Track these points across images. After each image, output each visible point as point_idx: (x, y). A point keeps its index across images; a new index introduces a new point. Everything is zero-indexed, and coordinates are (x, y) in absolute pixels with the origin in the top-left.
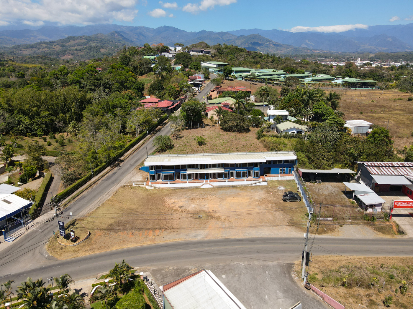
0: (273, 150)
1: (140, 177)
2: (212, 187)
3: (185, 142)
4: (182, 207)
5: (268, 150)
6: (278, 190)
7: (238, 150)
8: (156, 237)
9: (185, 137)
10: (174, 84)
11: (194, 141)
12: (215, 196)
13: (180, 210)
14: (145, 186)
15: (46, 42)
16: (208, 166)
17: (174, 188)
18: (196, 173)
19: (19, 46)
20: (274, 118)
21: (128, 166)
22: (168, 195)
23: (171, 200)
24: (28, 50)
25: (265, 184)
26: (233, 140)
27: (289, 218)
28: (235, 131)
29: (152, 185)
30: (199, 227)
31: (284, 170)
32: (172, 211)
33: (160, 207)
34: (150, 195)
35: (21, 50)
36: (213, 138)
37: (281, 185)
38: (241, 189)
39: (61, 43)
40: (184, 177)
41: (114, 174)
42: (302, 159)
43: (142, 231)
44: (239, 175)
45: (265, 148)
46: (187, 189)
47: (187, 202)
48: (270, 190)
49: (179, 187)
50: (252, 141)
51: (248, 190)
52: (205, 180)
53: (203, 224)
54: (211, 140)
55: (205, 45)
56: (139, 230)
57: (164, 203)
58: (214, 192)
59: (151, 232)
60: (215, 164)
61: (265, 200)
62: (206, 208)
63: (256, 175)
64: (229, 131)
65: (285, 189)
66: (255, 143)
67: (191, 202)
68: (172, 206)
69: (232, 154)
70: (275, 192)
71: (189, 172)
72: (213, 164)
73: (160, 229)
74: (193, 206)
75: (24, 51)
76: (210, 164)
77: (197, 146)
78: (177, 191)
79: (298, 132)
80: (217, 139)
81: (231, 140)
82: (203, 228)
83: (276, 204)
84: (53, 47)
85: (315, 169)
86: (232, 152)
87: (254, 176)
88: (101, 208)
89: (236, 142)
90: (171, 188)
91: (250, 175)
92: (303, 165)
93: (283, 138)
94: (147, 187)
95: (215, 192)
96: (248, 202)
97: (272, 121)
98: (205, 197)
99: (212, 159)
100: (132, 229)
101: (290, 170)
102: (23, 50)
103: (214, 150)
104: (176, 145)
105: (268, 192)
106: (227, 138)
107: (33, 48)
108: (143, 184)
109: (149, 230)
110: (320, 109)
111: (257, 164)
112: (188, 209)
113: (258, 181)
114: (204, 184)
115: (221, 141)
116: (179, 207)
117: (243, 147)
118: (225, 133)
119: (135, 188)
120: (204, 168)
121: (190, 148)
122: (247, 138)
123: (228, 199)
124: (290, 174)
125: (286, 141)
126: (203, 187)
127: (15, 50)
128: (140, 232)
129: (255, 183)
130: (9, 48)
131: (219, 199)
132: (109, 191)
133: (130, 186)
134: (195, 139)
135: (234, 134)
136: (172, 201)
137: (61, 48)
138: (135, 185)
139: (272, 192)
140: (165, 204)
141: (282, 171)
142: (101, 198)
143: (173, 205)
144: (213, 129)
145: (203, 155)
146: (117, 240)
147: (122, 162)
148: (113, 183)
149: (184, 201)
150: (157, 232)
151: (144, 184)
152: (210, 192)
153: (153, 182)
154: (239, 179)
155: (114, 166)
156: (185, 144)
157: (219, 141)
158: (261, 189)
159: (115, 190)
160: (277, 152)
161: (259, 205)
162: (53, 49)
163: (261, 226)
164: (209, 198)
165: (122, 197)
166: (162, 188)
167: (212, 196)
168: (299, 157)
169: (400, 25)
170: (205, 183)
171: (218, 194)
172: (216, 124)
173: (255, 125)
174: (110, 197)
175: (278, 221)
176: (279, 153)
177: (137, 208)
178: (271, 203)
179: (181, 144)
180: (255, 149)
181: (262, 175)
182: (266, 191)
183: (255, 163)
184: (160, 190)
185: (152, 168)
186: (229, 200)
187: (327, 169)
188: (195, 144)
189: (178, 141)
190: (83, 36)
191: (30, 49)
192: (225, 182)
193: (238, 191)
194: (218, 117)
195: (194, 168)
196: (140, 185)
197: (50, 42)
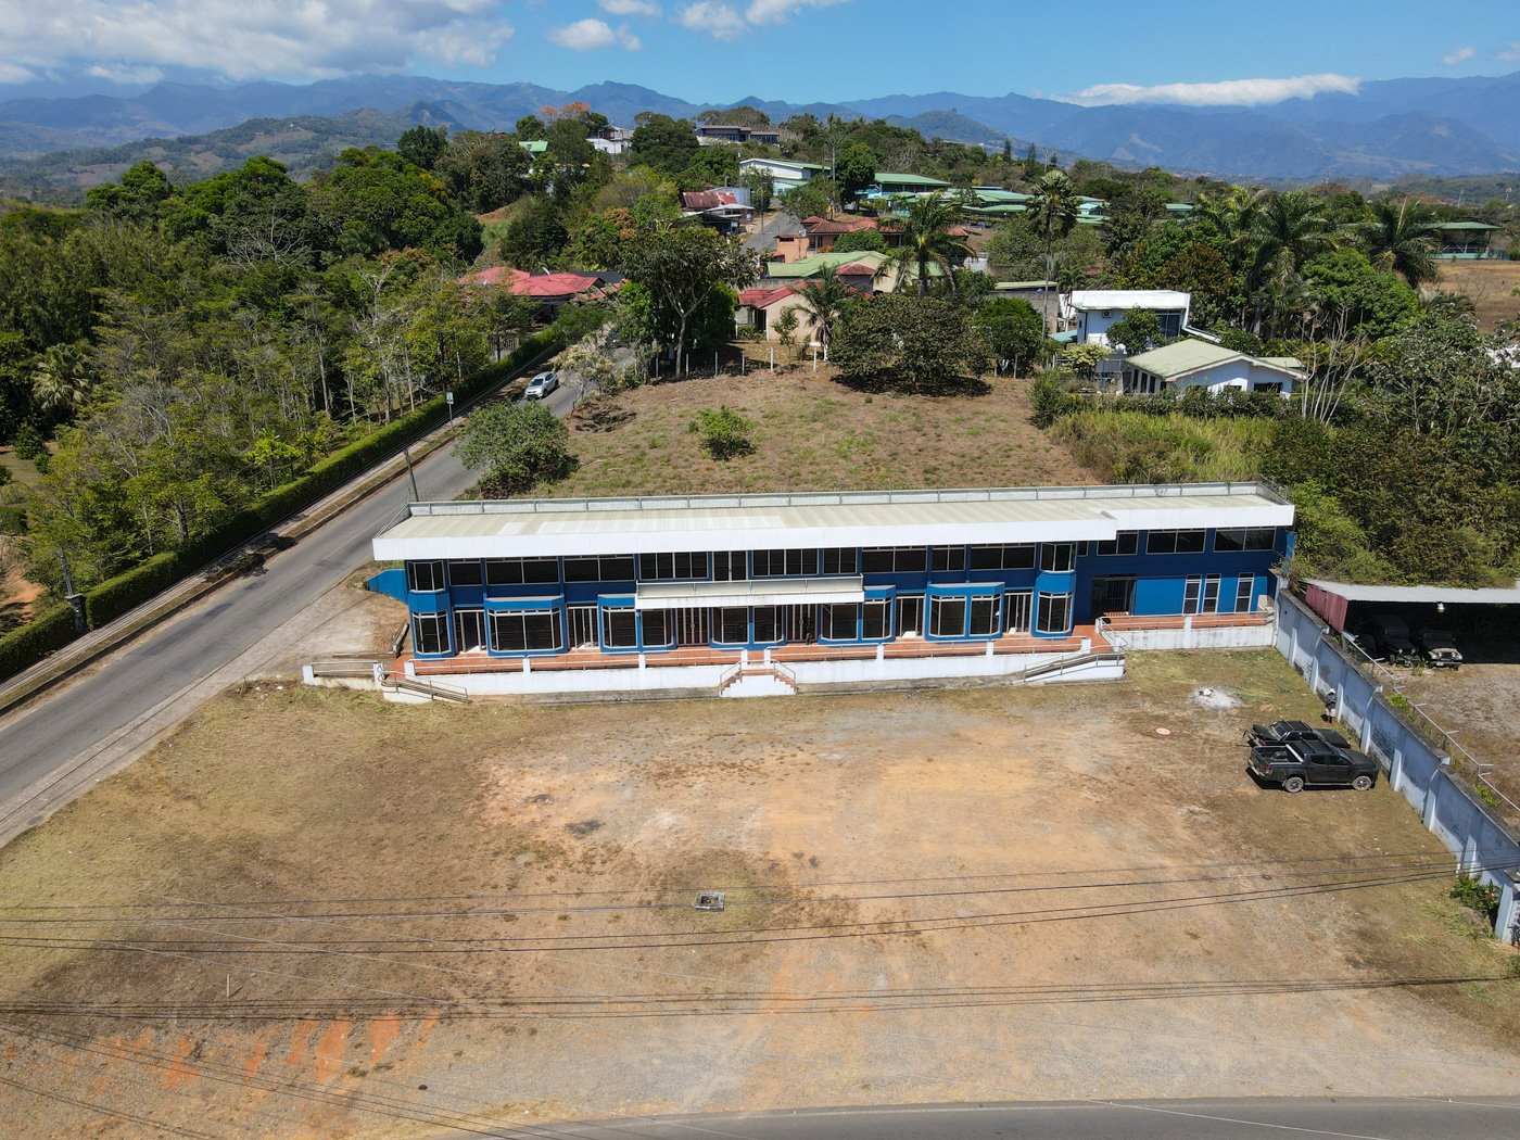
0: (1134, 473)
1: (357, 632)
2: (790, 691)
3: (639, 440)
4: (593, 826)
5: (1112, 480)
6: (1201, 711)
7: (934, 477)
8: (367, 1085)
9: (640, 418)
10: (610, 212)
11: (688, 439)
12: (813, 748)
13: (577, 847)
14: (378, 686)
15: (165, 141)
16: (768, 564)
17: (560, 695)
18: (692, 604)
19: (64, 154)
20: (1109, 324)
21: (307, 568)
22: (512, 743)
23: (529, 779)
24: (98, 168)
25: (1112, 671)
26: (905, 428)
27: (1343, 921)
28: (908, 390)
29: (424, 680)
30: (698, 989)
31: (1212, 590)
32: (522, 859)
33: (442, 826)
34: (401, 742)
35: (70, 171)
36: (791, 419)
37: (1206, 680)
38: (967, 706)
39: (221, 144)
40: (622, 631)
41: (212, 614)
42: (1328, 525)
43: (271, 1029)
44: (948, 621)
45: (1083, 471)
46: (636, 702)
47: (628, 793)
48: (1147, 706)
49: (587, 694)
50: (1005, 434)
51: (1014, 710)
52: (750, 648)
53: (731, 964)
54: (780, 431)
55: (754, 118)
56: (255, 1016)
57: (479, 797)
58: (801, 726)
59: (341, 1031)
60: (810, 554)
61: (1132, 776)
62: (749, 834)
63: (1052, 619)
64: (880, 390)
65: (1239, 703)
66: (1027, 444)
67: (653, 794)
68: (527, 819)
69: (905, 498)
70: (1185, 722)
71: (649, 599)
72: (793, 554)
73: (412, 1009)
74: (666, 818)
75: (82, 172)
76: (777, 554)
77: (704, 461)
78: (572, 715)
79: (1259, 387)
80: (818, 425)
81: (891, 431)
82: (728, 1003)
83: (1213, 804)
84: (193, 158)
85: (1411, 582)
86: (904, 486)
87: (1043, 625)
88: (43, 837)
89: (920, 440)
90: (537, 696)
91: (1013, 617)
92: (1333, 558)
93: (1181, 414)
94: (391, 696)
95: (810, 725)
96: (1028, 790)
97: (1099, 339)
98: (747, 755)
99: (791, 522)
100: (204, 1008)
101: (1245, 589)
102: (78, 168)
103: (797, 478)
104: (589, 457)
105: (1141, 725)
106: (870, 420)
107: (116, 162)
108: (365, 671)
109: (328, 1015)
110: (1341, 284)
111: (1059, 553)
112: (628, 847)
113: (1067, 656)
114: (739, 675)
115: (837, 435)
116: (571, 827)
117: (961, 467)
118: (859, 397)
119: (311, 699)
120: (739, 575)
121: (668, 471)
122: (979, 421)
123: (892, 770)
124: (1246, 615)
125: (1205, 431)
126: (735, 691)
127: (48, 171)
128: (251, 1040)
129: (1052, 668)
130: (28, 164)
131: (839, 772)
132: (138, 721)
133: (288, 684)
134: (694, 428)
135: (906, 401)
136: (535, 782)
137: (220, 161)
138: (318, 681)
139: (1162, 720)
140: (482, 807)
141: (1200, 598)
142: (68, 765)
143: (534, 813)
144: (793, 379)
145: (733, 502)
146: (62, 1108)
147: (283, 549)
148: (185, 667)
149: (607, 787)
150: (386, 1036)
151: (370, 677)
152: (777, 722)
153: (435, 660)
154: (953, 643)
155: (228, 571)
156: (638, 452)
157: (828, 436)
158: (1090, 702)
159: (183, 710)
160: (1162, 490)
161: (1100, 816)
162: (192, 167)
163: (1158, 990)
164: (771, 762)
165: (212, 758)
166: (486, 698)
167: (788, 752)
168: (1313, 514)
169: (1480, 79)
170: (745, 666)
171: (830, 737)
172: (808, 363)
173: (1010, 366)
174: (136, 757)
175: (1272, 947)
176: (1173, 491)
177: (292, 836)
178: (1179, 800)
179: (620, 451)
180: (1035, 475)
181: (1085, 617)
182: (1123, 717)
183: (1048, 547)
184: (471, 709)
185: (421, 573)
186: (903, 775)
187: (1492, 584)
188: (695, 450)
189: (604, 438)
190: (304, 118)
191: (107, 166)
192: (868, 663)
193: (951, 715)
194: (819, 323)
195: (683, 574)
196: (348, 682)
197: (181, 140)
